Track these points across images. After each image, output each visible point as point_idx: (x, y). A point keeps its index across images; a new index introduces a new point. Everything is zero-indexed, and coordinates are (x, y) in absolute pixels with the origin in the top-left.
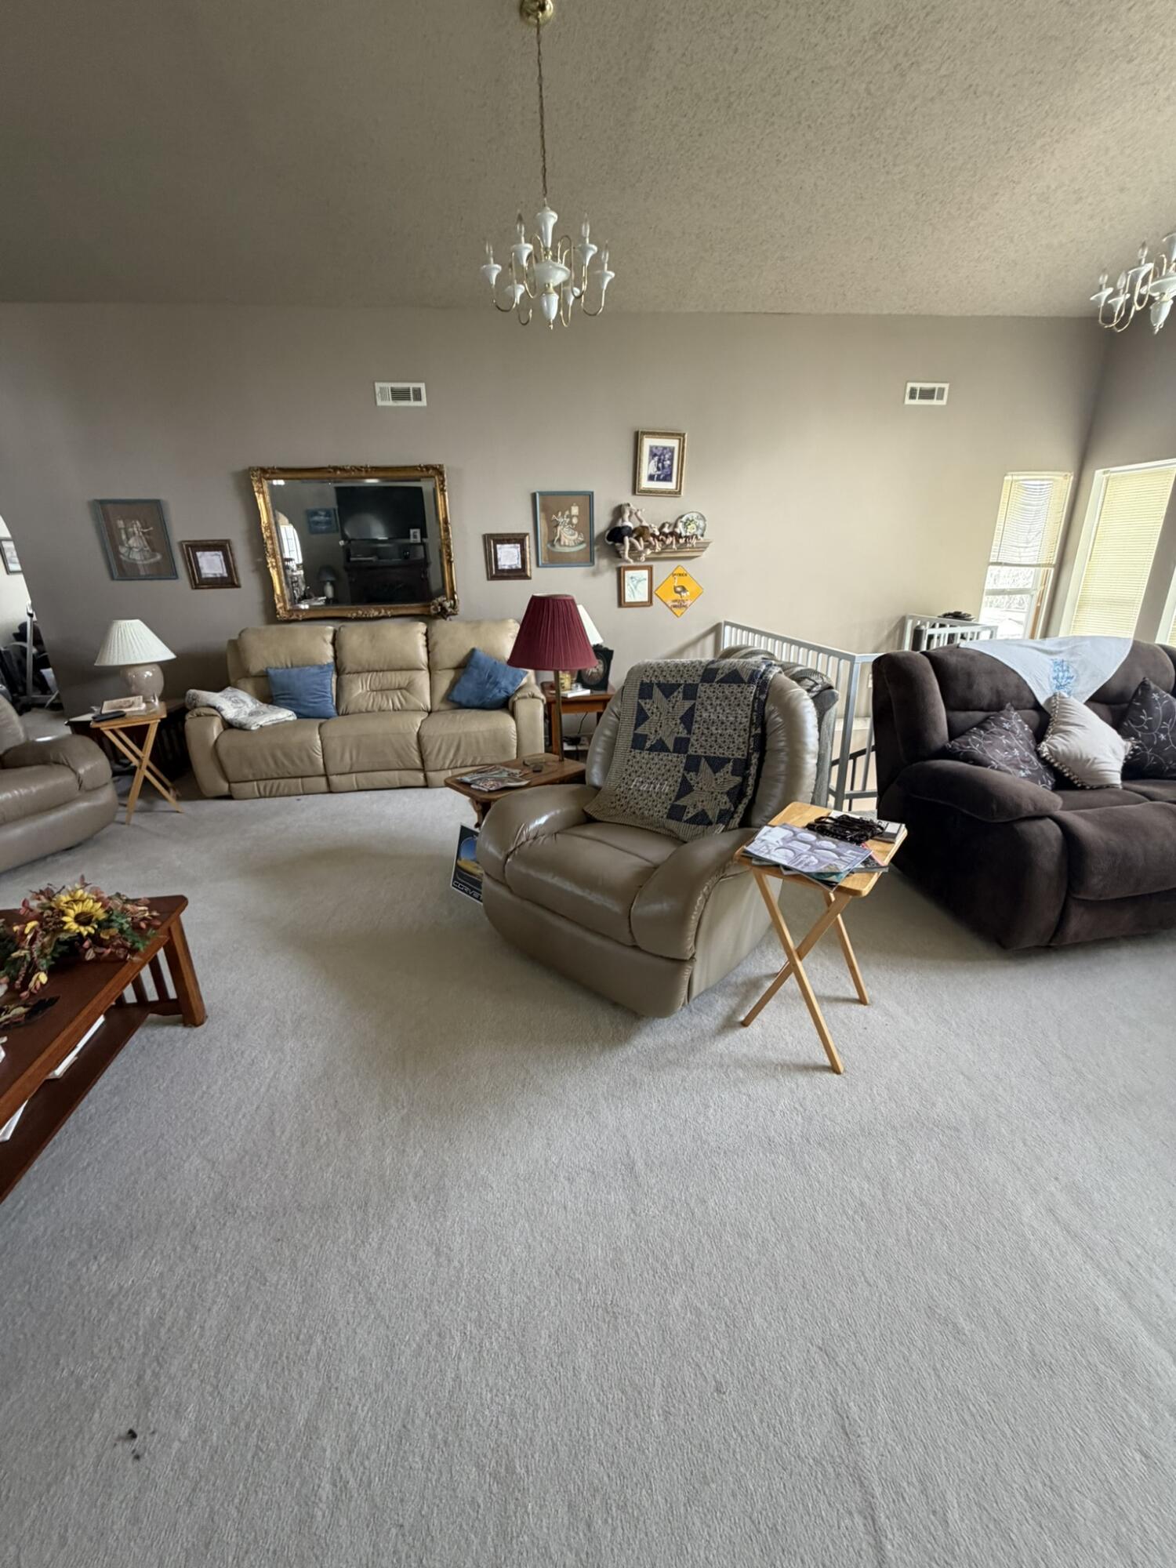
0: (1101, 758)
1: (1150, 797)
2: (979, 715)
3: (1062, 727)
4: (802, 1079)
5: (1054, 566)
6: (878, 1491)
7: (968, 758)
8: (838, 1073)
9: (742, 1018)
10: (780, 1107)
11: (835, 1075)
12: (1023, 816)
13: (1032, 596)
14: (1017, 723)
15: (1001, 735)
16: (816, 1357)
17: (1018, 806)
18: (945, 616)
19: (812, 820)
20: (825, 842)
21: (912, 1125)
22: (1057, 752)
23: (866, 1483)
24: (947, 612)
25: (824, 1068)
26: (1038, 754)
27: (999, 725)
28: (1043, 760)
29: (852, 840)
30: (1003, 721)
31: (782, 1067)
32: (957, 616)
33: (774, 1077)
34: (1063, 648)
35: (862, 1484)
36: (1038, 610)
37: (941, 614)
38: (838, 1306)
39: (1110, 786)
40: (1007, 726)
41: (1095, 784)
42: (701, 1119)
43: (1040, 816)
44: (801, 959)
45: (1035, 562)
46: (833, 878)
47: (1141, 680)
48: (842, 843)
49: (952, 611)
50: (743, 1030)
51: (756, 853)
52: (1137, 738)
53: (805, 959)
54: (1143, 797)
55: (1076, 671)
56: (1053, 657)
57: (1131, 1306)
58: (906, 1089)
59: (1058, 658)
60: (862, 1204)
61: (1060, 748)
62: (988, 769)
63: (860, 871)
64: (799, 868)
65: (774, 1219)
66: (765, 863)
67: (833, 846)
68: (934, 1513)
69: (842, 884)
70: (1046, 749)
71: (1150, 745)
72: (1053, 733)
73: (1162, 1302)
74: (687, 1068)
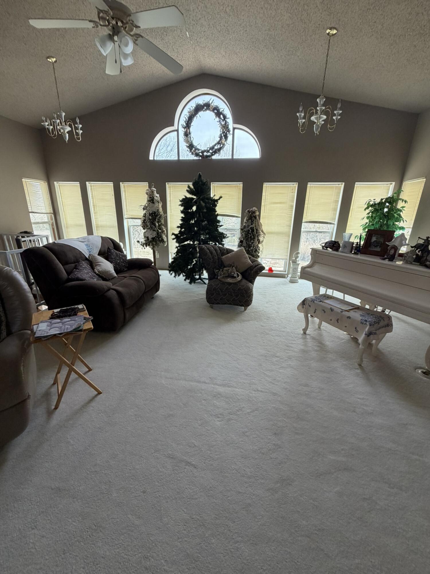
0: (110, 270)
1: (125, 277)
2: (73, 265)
3: (97, 263)
4: (93, 404)
5: (53, 214)
6: (185, 458)
7: (78, 279)
8: (101, 393)
9: (53, 407)
10: (94, 417)
11: (101, 395)
12: (106, 290)
13: (49, 224)
14: (85, 265)
15: (84, 270)
16: (156, 455)
17: (104, 288)
18: (21, 233)
19: (50, 316)
20: (65, 320)
21: (130, 388)
22: (100, 271)
23: (182, 460)
24: (22, 231)
25: (96, 396)
26: (95, 273)
27: (81, 266)
28: (97, 274)
29: (73, 315)
30: (82, 265)
31: (83, 407)
32: (26, 232)
33: (83, 412)
34: (86, 240)
35: (182, 461)
36: (53, 229)
37: (19, 232)
38: (151, 440)
39: (115, 277)
40: (83, 266)
41: (112, 278)
42: (71, 448)
43: (109, 289)
44: (73, 366)
45: (45, 212)
46: (80, 328)
47: (107, 247)
48: (71, 317)
49: (23, 231)
50: (58, 410)
51: (42, 335)
52: (114, 263)
53: (75, 365)
54: (124, 278)
55: (92, 247)
56: (85, 243)
57: (187, 381)
58: (121, 381)
59: (86, 243)
60: (136, 415)
61: (100, 270)
62: (86, 281)
63: (85, 322)
64: (65, 331)
65: (120, 443)
66: (49, 337)
67: (69, 320)
68: (193, 447)
69: (84, 328)
70: (97, 271)
71: (117, 264)
72: (96, 266)
73: (189, 376)
74: (48, 441)
